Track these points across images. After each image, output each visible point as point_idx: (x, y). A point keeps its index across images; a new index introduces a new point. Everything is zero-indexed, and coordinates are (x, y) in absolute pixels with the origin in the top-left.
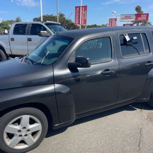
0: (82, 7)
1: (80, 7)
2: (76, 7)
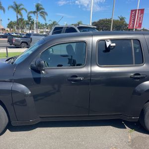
0: (139, 10)
1: (136, 10)
2: (132, 11)
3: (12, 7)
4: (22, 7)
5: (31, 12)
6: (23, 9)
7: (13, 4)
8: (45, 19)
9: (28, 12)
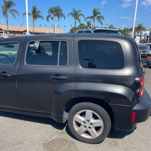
3: (72, 14)
4: (80, 13)
5: (88, 17)
6: (81, 15)
7: (72, 11)
8: (102, 23)
9: (85, 17)
